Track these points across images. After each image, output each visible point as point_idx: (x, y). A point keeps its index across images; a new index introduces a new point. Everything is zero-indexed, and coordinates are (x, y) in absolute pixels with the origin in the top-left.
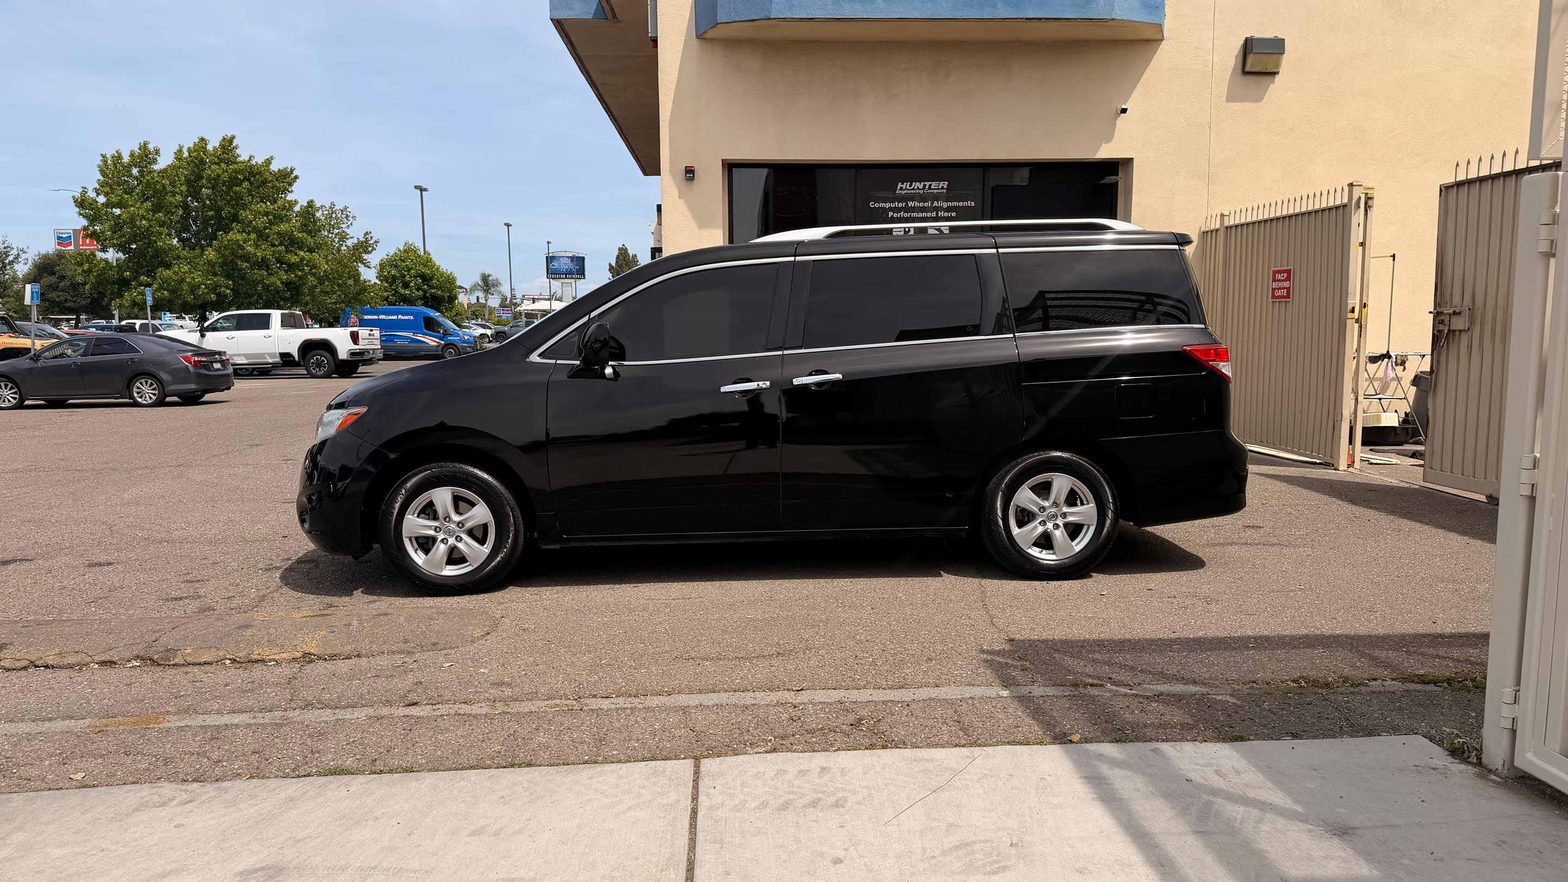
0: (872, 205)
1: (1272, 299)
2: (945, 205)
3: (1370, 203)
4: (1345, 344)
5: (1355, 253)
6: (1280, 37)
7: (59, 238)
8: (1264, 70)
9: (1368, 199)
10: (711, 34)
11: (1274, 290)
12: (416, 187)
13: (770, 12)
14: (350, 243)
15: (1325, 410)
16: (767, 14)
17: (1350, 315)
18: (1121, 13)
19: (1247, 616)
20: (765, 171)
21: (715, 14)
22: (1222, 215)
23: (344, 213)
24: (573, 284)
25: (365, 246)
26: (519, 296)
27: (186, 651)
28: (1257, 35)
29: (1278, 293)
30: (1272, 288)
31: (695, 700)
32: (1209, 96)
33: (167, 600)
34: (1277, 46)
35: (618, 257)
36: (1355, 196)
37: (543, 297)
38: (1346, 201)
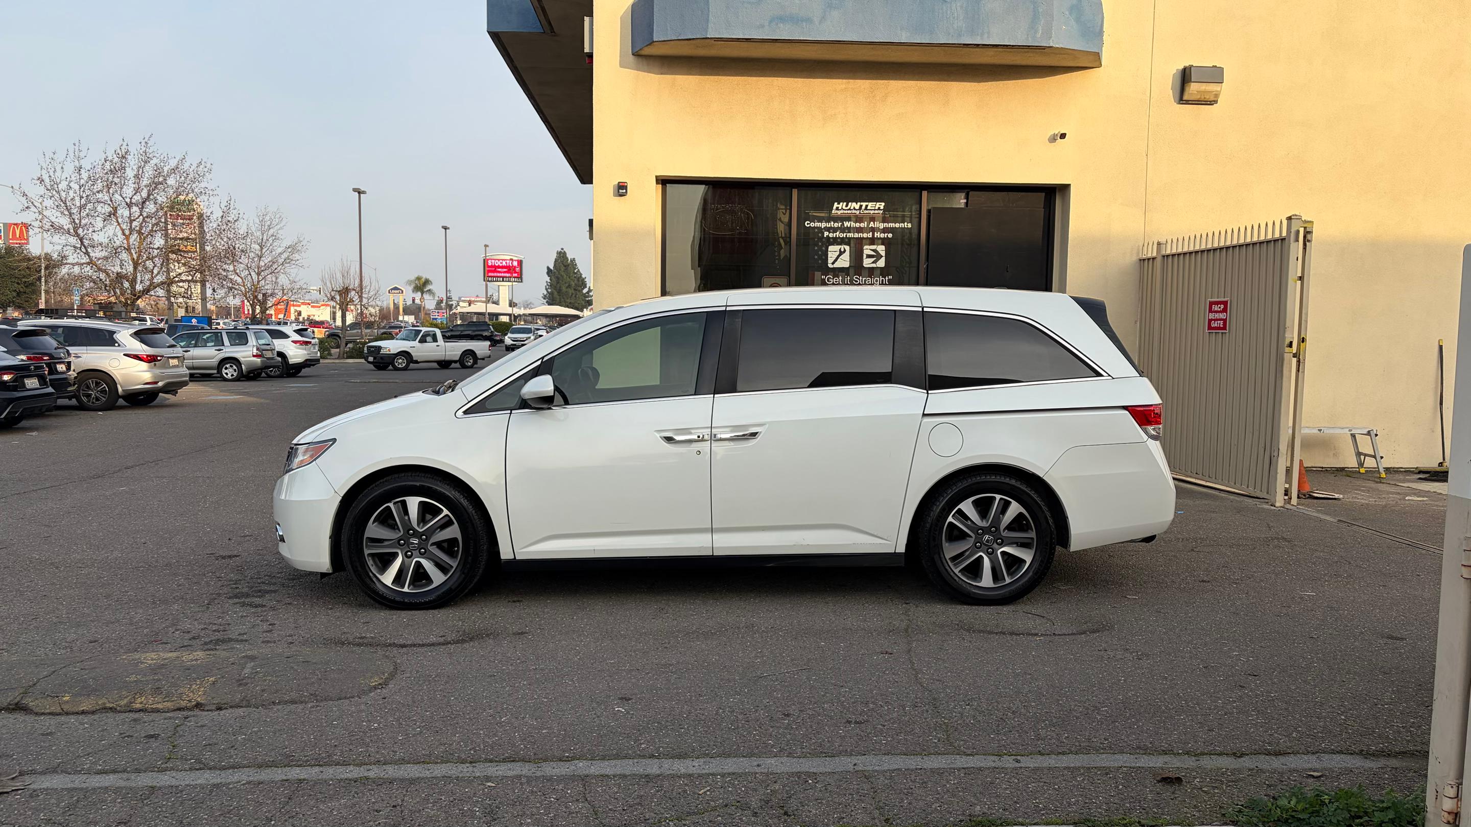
0: (808, 224)
1: (1208, 329)
2: (882, 226)
3: (1309, 237)
4: (1282, 379)
5: (1294, 288)
6: (1219, 65)
8: (1204, 99)
9: (1307, 233)
10: (647, 51)
11: (1210, 321)
12: (355, 190)
13: (707, 32)
15: (1262, 445)
16: (704, 34)
17: (1287, 349)
18: (1058, 41)
20: (701, 188)
21: (651, 33)
22: (1159, 244)
24: (511, 287)
26: (455, 298)
27: (64, 699)
28: (1196, 64)
29: (1214, 325)
30: (1209, 319)
31: (598, 767)
32: (1145, 122)
34: (1216, 75)
35: (556, 261)
36: (1293, 230)
37: (479, 299)
38: (1284, 234)
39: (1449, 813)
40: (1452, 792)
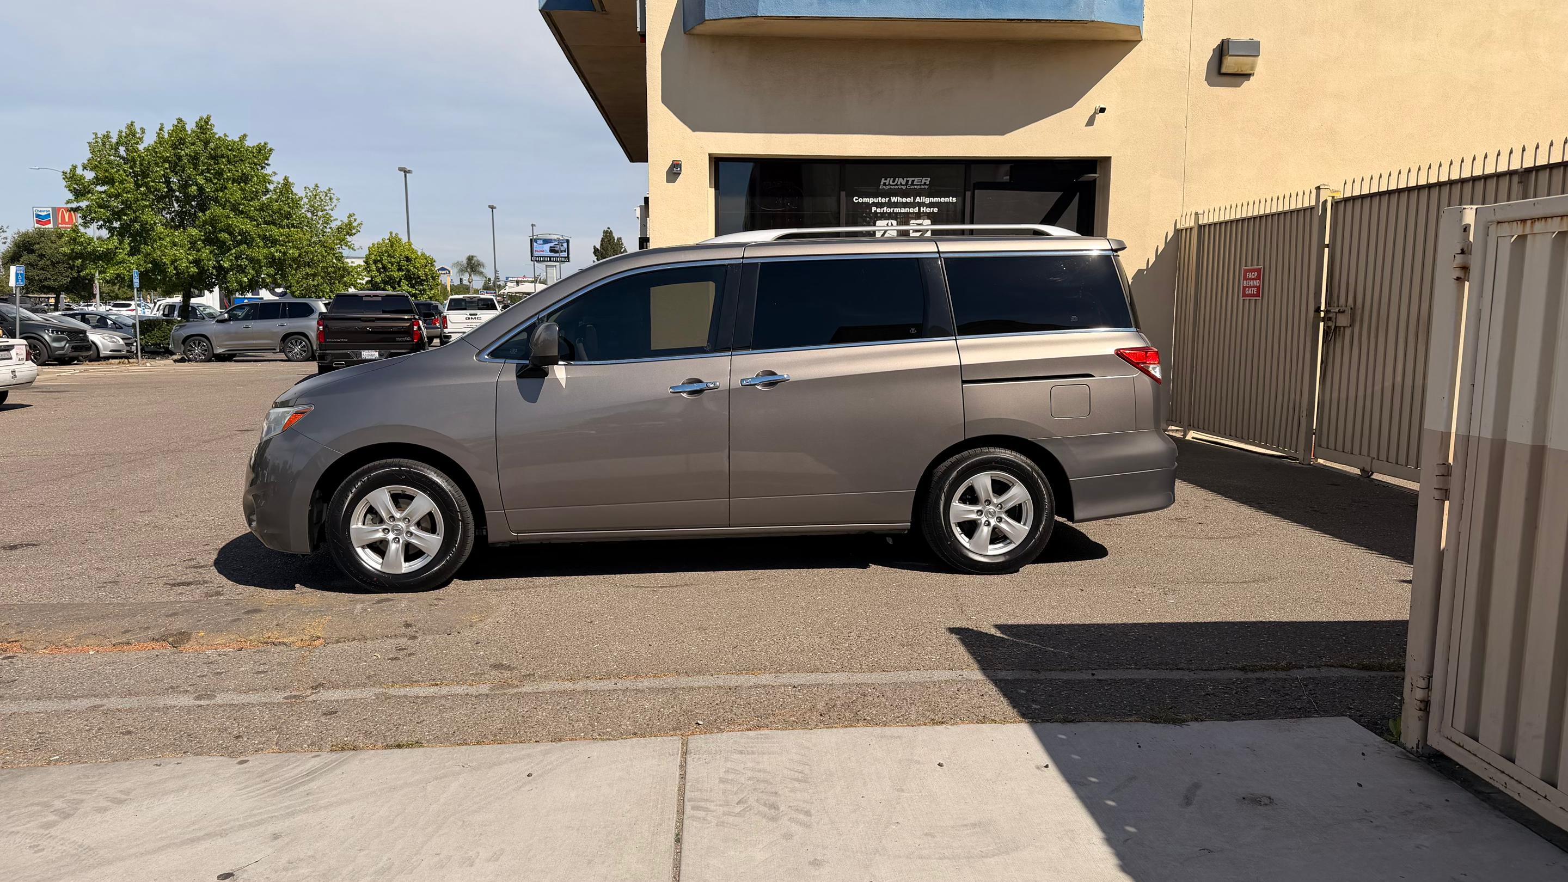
0: (856, 200)
1: (1243, 297)
2: (927, 200)
6: (1256, 39)
7: (38, 216)
8: (1239, 72)
10: (700, 29)
11: (1244, 288)
12: (400, 169)
13: (757, 10)
14: (334, 225)
15: (1291, 405)
16: (755, 12)
18: (1100, 15)
19: (1201, 606)
20: (751, 165)
21: (702, 11)
22: (1196, 214)
23: (328, 195)
24: (558, 267)
25: (348, 229)
26: (502, 278)
27: (199, 635)
28: (1234, 38)
29: (1249, 292)
31: (684, 681)
32: (1186, 97)
33: (174, 585)
34: (1252, 48)
35: (603, 240)
36: (1322, 200)
37: (526, 279)
38: (1313, 203)
39: (1421, 701)
40: (1423, 683)
